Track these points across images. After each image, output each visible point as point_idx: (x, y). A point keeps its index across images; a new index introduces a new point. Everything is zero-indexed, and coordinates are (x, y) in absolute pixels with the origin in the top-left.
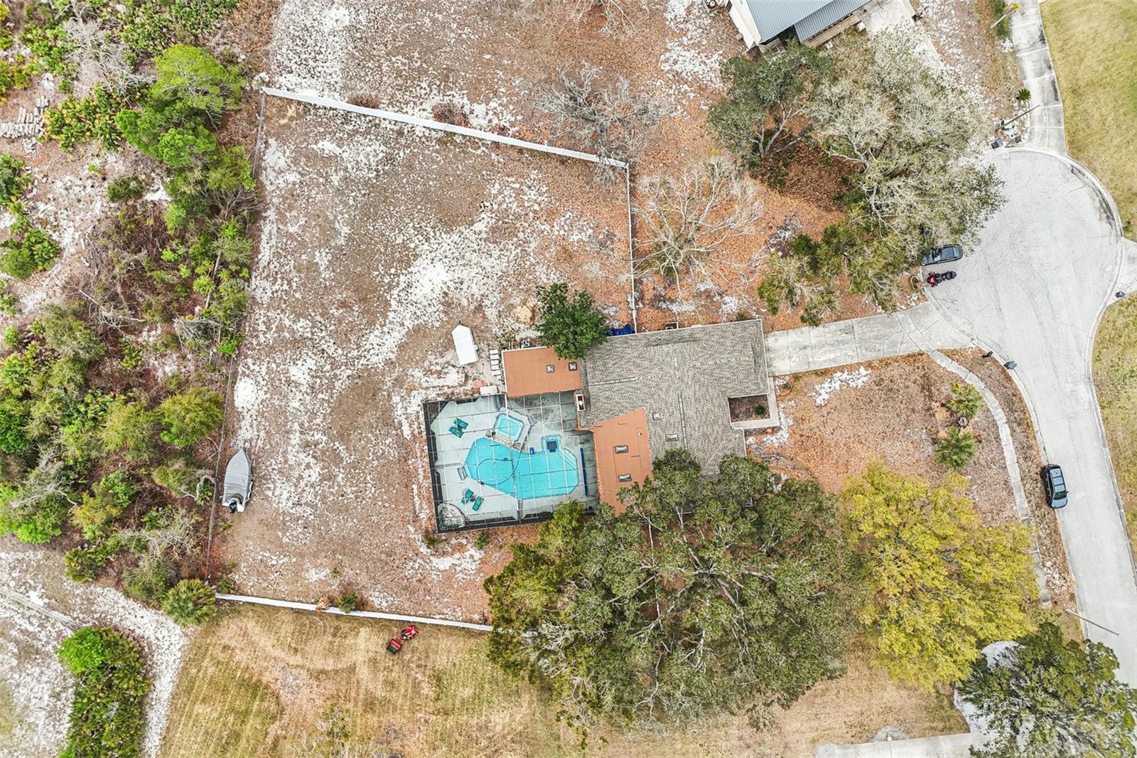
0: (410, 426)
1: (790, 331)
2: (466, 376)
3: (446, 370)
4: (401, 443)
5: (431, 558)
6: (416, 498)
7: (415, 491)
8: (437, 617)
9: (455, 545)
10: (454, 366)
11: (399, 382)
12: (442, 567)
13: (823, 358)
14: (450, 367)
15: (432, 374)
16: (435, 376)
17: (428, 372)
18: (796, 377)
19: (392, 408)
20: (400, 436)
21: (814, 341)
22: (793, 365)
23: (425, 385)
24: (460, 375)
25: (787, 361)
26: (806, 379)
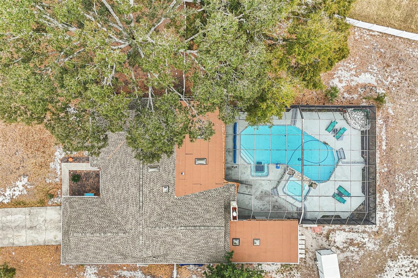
0: (382, 201)
1: (42, 244)
2: (328, 238)
3: (345, 245)
4: (392, 187)
5: (376, 84)
6: (384, 137)
7: (384, 143)
8: (376, 33)
9: (354, 93)
10: (338, 248)
11: (388, 240)
12: (368, 75)
13: (17, 217)
14: (341, 247)
15: (358, 244)
16: (355, 242)
17: (361, 246)
18: (42, 204)
19: (396, 218)
20: (392, 193)
21: (23, 232)
22: (43, 214)
23: (365, 235)
24: (333, 239)
25: (48, 218)
26: (34, 200)
